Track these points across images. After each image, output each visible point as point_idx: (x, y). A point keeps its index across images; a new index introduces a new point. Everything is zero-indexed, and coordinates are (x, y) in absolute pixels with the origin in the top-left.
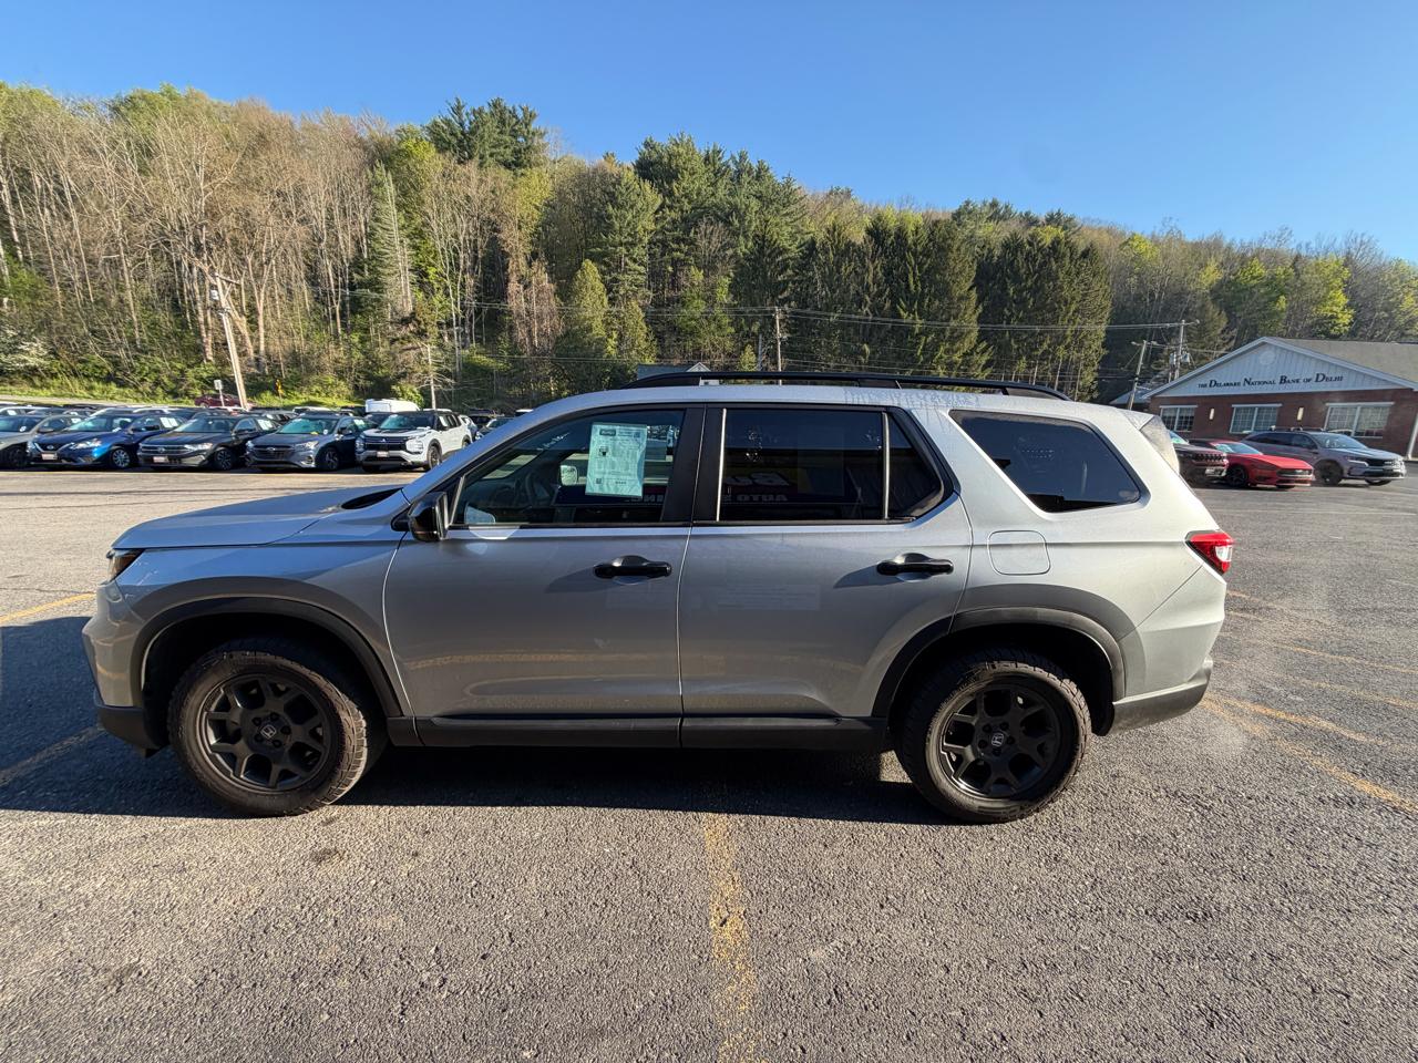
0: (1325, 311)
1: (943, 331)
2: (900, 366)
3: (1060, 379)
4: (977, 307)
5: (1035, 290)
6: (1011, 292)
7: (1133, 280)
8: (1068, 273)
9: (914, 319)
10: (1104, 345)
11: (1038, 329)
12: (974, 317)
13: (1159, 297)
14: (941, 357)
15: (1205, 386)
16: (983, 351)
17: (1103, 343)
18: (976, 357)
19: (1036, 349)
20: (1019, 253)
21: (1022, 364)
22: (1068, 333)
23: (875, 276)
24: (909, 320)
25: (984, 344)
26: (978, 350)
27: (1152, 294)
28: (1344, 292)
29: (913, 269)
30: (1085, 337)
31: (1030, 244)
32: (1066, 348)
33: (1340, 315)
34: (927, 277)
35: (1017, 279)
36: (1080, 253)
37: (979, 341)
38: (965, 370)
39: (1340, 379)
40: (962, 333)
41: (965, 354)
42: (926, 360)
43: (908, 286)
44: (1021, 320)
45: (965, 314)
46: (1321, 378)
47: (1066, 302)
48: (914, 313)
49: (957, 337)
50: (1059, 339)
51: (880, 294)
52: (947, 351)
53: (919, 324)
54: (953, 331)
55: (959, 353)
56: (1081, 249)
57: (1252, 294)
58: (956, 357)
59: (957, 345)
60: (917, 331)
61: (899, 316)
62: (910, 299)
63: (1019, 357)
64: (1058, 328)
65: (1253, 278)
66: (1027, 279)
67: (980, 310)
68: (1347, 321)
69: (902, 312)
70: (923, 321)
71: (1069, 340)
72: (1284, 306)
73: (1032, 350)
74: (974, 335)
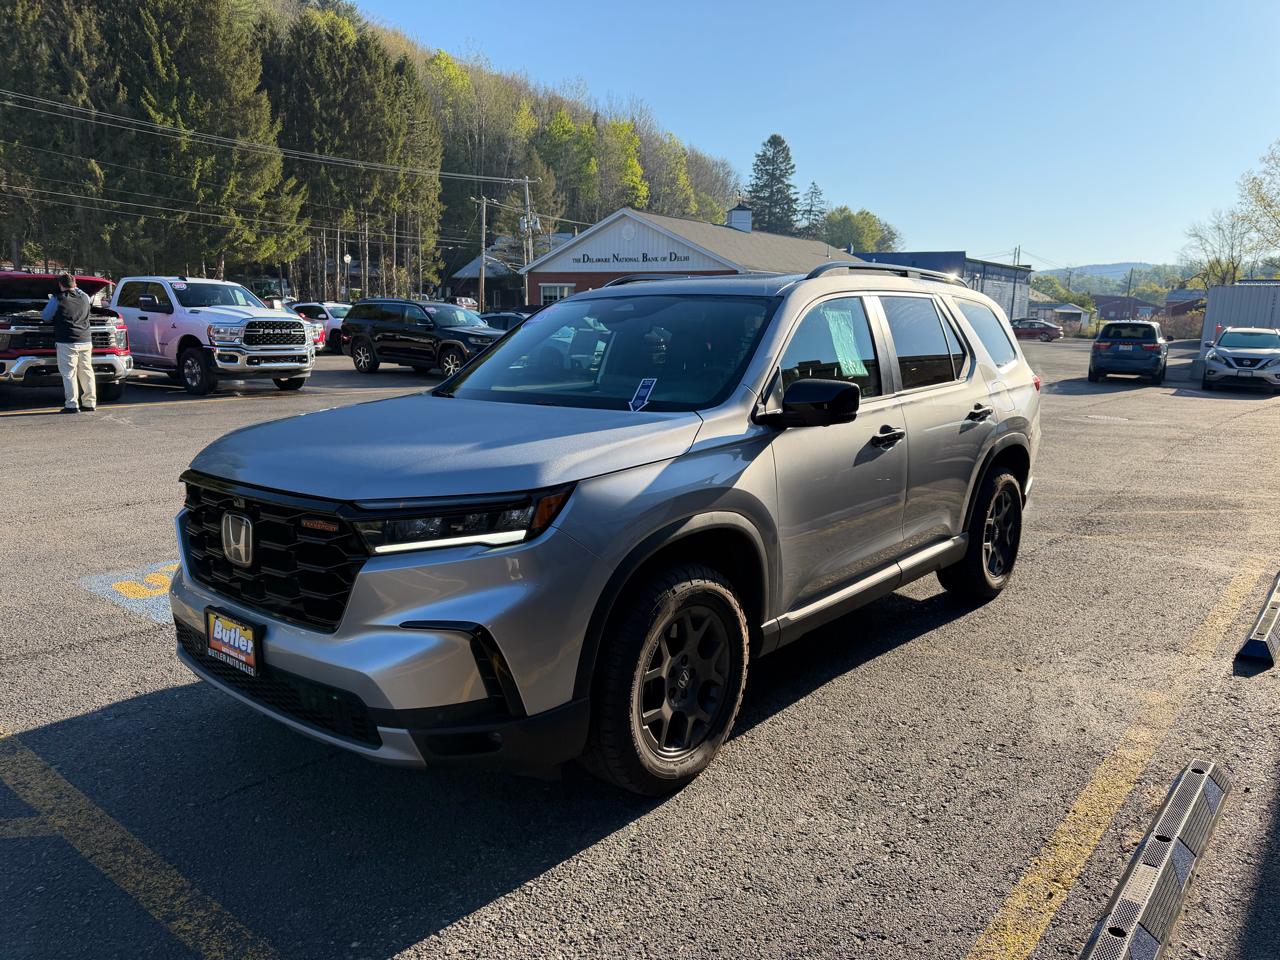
0: (626, 181)
1: (228, 153)
2: (164, 205)
3: (398, 240)
4: (273, 123)
5: (349, 107)
6: (317, 105)
7: (448, 112)
8: (386, 92)
9: (175, 125)
10: (440, 198)
11: (361, 165)
12: (272, 137)
13: (480, 141)
14: (232, 195)
15: (578, 261)
16: (295, 191)
17: (440, 196)
18: (285, 200)
19: (364, 196)
20: (318, 49)
21: (349, 217)
22: (400, 176)
23: (88, 41)
24: (168, 125)
25: (292, 182)
26: (286, 189)
27: (471, 136)
28: (639, 160)
29: (159, 41)
30: (420, 184)
31: (331, 39)
32: (400, 197)
33: (640, 187)
34: (184, 58)
35: (321, 88)
36: (393, 65)
37: (287, 175)
38: (272, 219)
39: (687, 259)
40: (259, 160)
41: (268, 195)
42: (209, 198)
43: (152, 67)
44: (338, 151)
45: (257, 130)
46: (673, 258)
47: (390, 131)
48: (173, 116)
49: (250, 165)
50: (390, 184)
51: (103, 72)
52: (239, 186)
53: (186, 136)
54: (244, 154)
55: (260, 192)
56: (394, 61)
57: (567, 150)
58: (255, 197)
59: (255, 178)
60: (184, 147)
61: (148, 117)
62: (165, 92)
63: (344, 205)
64: (389, 166)
65: (566, 132)
66: (335, 89)
67: (278, 127)
68: (645, 194)
69: (152, 113)
70: (191, 132)
71: (402, 186)
72: (595, 169)
73: (359, 196)
74: (277, 165)
